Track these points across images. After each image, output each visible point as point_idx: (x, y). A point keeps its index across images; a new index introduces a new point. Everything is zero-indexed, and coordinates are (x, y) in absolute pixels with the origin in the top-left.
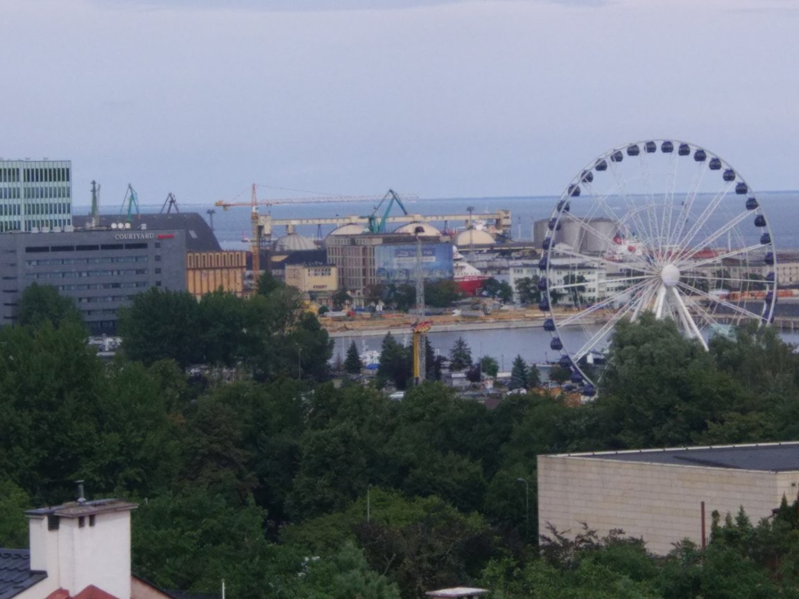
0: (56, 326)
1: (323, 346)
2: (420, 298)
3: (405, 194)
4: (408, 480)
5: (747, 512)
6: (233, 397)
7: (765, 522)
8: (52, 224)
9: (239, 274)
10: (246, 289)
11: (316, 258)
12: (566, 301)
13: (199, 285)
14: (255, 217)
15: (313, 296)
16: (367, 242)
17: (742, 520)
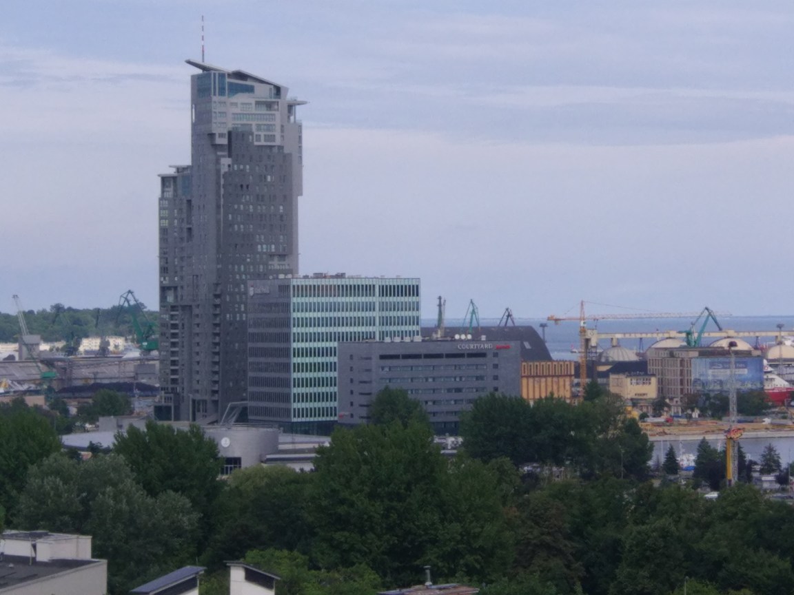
0: (405, 425)
1: (644, 450)
2: (733, 407)
3: (720, 311)
4: (722, 574)
6: (562, 493)
8: (402, 334)
9: (568, 383)
10: (574, 396)
11: (637, 369)
13: (532, 391)
14: (583, 331)
15: (635, 403)
16: (684, 355)
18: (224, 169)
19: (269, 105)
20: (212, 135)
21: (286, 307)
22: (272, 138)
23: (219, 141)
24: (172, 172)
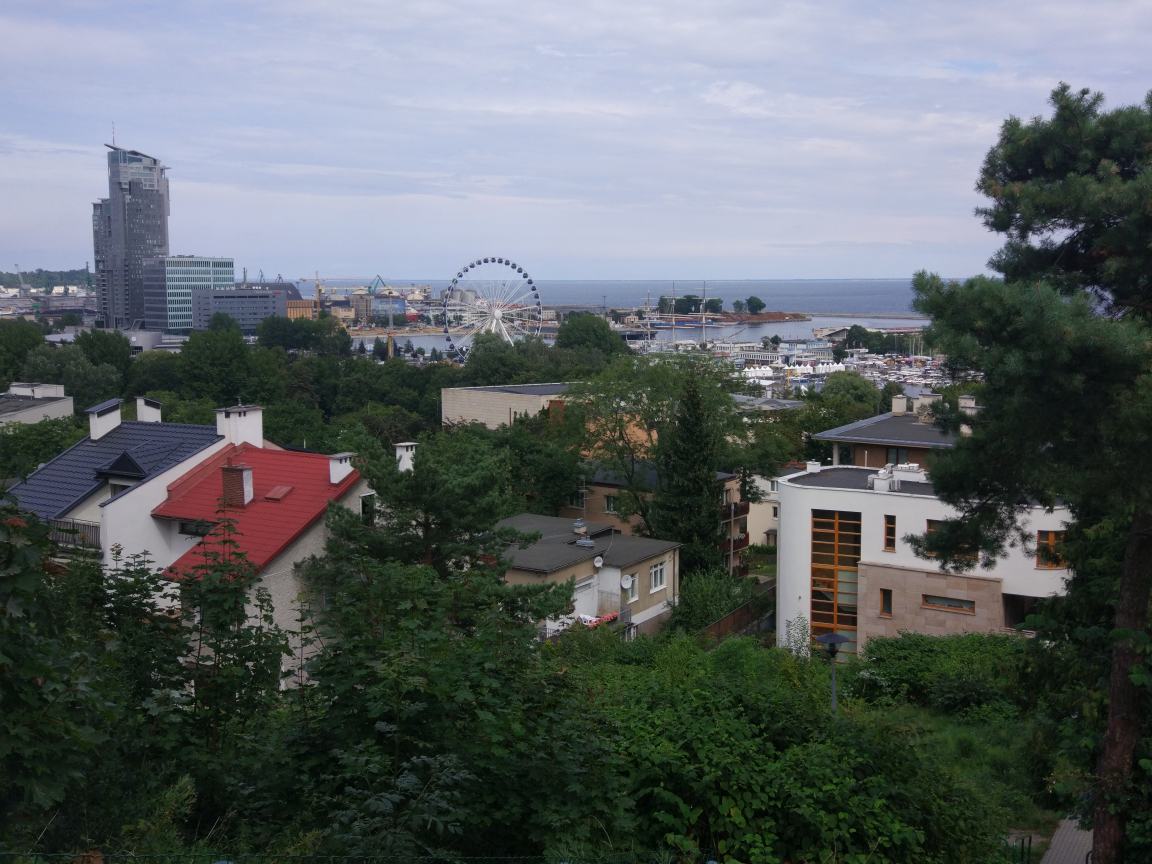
0: (228, 331)
1: (349, 342)
2: (391, 322)
3: (384, 277)
4: (386, 399)
5: (529, 412)
6: (309, 363)
7: (535, 416)
8: (225, 286)
9: (311, 310)
10: (314, 317)
11: (345, 304)
12: (454, 324)
13: (293, 315)
14: (318, 286)
15: (344, 320)
16: (368, 298)
17: (526, 415)
18: (127, 201)
19: (151, 169)
20: (120, 183)
21: (163, 272)
22: (152, 186)
23: (124, 186)
24: (99, 202)
